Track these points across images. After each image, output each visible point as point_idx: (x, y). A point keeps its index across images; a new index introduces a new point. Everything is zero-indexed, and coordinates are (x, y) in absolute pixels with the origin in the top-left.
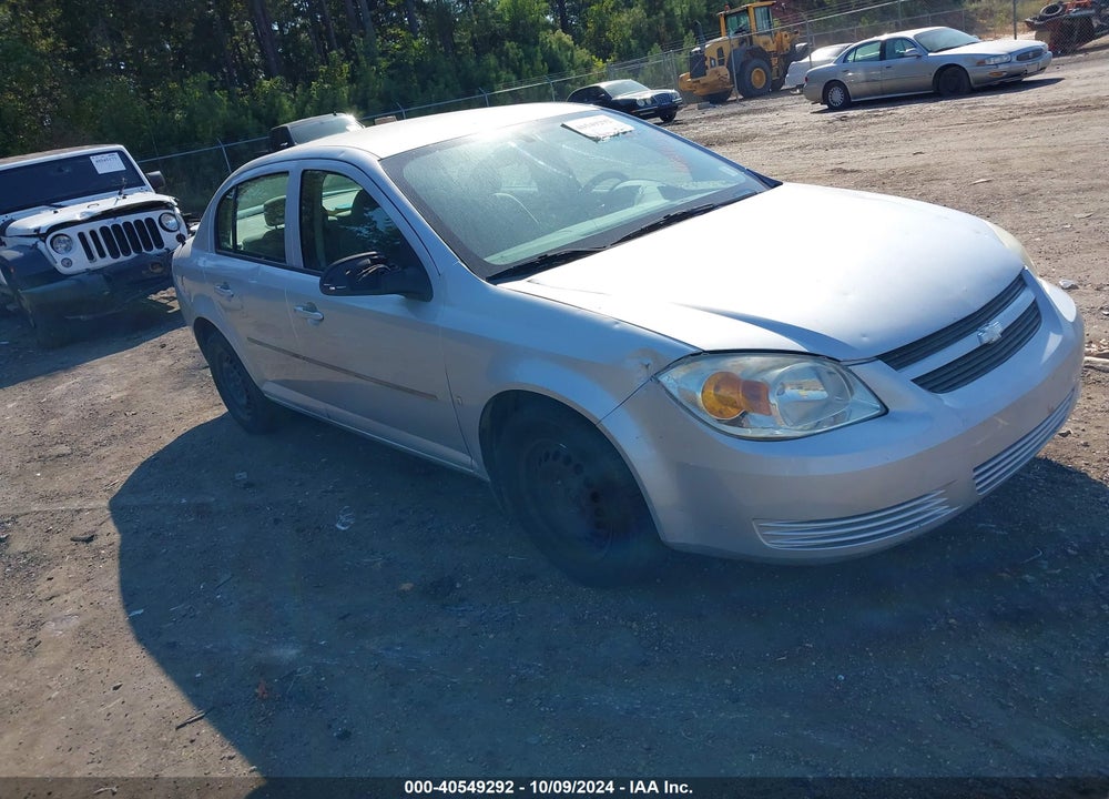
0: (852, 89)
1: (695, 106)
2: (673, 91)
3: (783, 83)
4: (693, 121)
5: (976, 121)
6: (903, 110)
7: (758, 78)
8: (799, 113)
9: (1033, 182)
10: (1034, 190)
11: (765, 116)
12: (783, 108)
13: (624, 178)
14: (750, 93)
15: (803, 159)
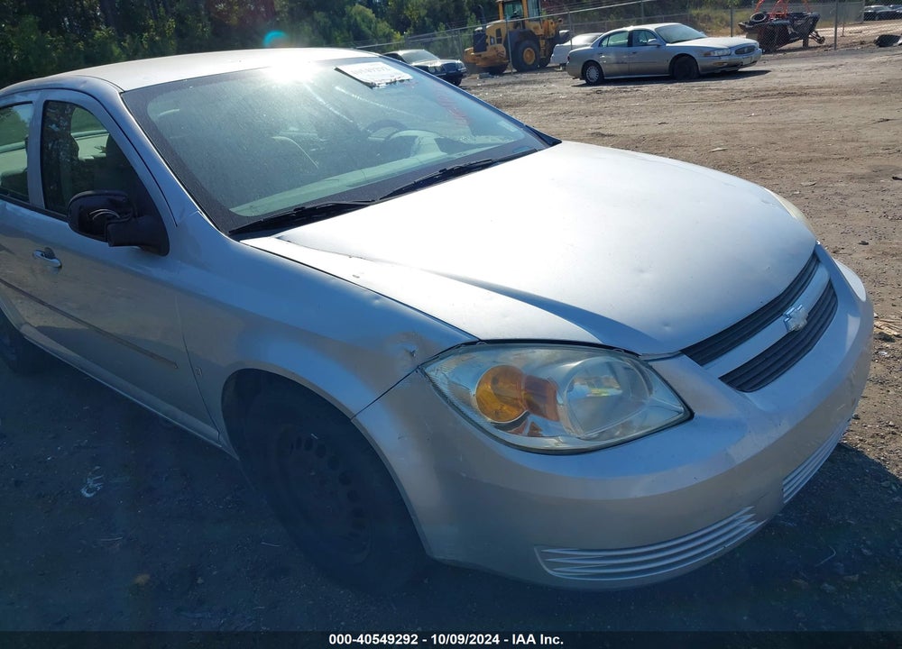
0: (605, 69)
1: (477, 76)
2: (459, 62)
3: (549, 62)
4: (476, 87)
5: (706, 101)
6: (646, 88)
7: (529, 56)
8: (562, 86)
9: (761, 153)
10: (763, 160)
11: (535, 87)
12: (549, 81)
13: (403, 128)
14: (522, 68)
15: (567, 123)
